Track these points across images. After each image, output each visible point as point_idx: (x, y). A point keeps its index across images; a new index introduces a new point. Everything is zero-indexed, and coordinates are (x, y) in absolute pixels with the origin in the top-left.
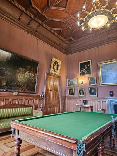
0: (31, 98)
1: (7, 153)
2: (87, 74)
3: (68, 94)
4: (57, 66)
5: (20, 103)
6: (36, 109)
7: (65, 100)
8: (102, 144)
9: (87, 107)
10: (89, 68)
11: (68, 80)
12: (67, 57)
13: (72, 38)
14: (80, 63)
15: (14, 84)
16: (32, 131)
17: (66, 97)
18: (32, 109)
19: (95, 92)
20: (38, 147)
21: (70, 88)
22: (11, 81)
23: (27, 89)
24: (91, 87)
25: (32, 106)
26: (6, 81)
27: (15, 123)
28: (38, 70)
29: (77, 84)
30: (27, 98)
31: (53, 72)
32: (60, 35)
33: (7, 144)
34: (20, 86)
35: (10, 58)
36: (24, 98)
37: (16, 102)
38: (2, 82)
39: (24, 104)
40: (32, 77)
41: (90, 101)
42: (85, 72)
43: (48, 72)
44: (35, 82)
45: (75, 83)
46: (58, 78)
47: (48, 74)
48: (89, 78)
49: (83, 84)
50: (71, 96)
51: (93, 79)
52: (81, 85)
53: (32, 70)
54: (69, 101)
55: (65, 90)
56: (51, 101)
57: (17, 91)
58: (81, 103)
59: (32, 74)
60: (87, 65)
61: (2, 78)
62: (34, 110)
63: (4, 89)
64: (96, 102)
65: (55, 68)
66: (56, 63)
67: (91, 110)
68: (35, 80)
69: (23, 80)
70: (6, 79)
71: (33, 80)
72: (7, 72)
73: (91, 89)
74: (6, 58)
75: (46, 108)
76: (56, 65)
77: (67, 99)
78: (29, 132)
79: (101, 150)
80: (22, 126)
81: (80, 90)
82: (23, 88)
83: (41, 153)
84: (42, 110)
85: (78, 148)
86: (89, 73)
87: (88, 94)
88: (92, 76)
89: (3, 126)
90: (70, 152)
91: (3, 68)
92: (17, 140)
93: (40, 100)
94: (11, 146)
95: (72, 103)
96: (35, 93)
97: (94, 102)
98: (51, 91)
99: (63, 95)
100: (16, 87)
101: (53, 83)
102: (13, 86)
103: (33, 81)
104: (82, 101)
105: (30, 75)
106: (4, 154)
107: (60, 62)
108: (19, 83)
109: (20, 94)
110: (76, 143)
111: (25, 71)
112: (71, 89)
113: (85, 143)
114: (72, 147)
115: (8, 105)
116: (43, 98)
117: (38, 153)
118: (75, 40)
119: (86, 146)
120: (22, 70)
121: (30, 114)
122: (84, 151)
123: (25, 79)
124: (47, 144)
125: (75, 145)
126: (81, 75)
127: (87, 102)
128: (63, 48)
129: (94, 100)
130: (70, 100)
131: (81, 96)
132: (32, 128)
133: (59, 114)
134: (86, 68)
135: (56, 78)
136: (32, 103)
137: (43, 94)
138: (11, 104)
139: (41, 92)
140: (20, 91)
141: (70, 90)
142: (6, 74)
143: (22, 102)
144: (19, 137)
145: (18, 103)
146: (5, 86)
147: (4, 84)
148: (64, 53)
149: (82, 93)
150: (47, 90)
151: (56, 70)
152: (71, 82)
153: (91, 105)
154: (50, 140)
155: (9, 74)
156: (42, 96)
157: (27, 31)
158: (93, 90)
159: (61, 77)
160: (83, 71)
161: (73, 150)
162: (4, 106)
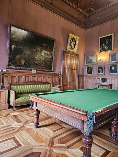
0: (49, 76)
1: (29, 121)
2: (108, 50)
3: (86, 72)
4: (74, 43)
5: (39, 81)
6: (54, 86)
7: (82, 78)
8: (116, 119)
9: (106, 85)
10: (110, 43)
11: (86, 58)
12: (85, 32)
13: (92, 9)
14: (100, 38)
15: (32, 63)
16: (47, 104)
17: (84, 75)
18: (51, 86)
19: (116, 69)
20: (55, 118)
21: (88, 66)
22: (29, 60)
23: (44, 68)
24: (111, 64)
25: (51, 84)
26: (24, 60)
27: (33, 97)
28: (54, 48)
29: (96, 61)
30: (45, 76)
31: (70, 50)
32: (77, 6)
33: (29, 114)
34: (37, 65)
35: (26, 36)
36: (42, 76)
37: (35, 79)
38: (21, 60)
39: (42, 81)
40: (49, 55)
41: (109, 79)
42: (106, 48)
43: (64, 50)
44: (51, 60)
45: (94, 60)
46: (75, 56)
47: (65, 52)
48: (110, 54)
49: (102, 61)
50: (89, 74)
51: (114, 55)
52: (101, 62)
53: (48, 48)
54: (86, 79)
55: (83, 68)
56: (68, 79)
57: (35, 69)
58: (100, 81)
59: (49, 53)
60: (109, 40)
61: (20, 57)
62: (52, 87)
63: (23, 67)
64: (116, 80)
65: (73, 46)
66: (73, 39)
67: (109, 88)
68: (52, 59)
69: (40, 59)
70: (24, 58)
71: (50, 58)
72: (25, 50)
73: (111, 67)
74: (22, 37)
75: (64, 86)
76: (73, 41)
77: (84, 77)
78: (44, 104)
79: (115, 124)
80: (38, 99)
81: (99, 68)
82: (41, 67)
83: (58, 123)
84: (60, 87)
85: (87, 119)
86: (110, 49)
87: (107, 72)
88: (113, 52)
89: (25, 100)
90: (81, 123)
91: (20, 47)
92: (36, 111)
93: (58, 78)
94: (32, 116)
95: (90, 81)
96: (53, 72)
97: (113, 80)
98: (68, 70)
99: (81, 74)
100: (34, 65)
101: (70, 62)
102: (31, 64)
103: (50, 60)
104: (101, 79)
105: (47, 53)
106: (26, 121)
107: (77, 39)
108: (36, 62)
109: (38, 72)
110: (86, 115)
111: (42, 49)
112: (90, 67)
113: (95, 116)
114: (83, 118)
115: (28, 82)
116: (60, 76)
117: (55, 123)
118: (95, 11)
119: (96, 118)
120: (38, 49)
121: (49, 90)
122: (94, 123)
123: (42, 57)
124: (60, 115)
125: (85, 116)
126: (101, 51)
127: (106, 80)
128: (81, 22)
129: (114, 78)
130: (88, 78)
131: (99, 74)
132: (47, 100)
133: (75, 90)
134: (107, 43)
135: (74, 56)
136: (50, 80)
137: (61, 72)
138: (31, 81)
139: (58, 70)
140: (38, 69)
141: (88, 68)
142: (23, 53)
143: (40, 79)
144: (37, 108)
145: (37, 80)
146: (24, 64)
147: (23, 62)
148: (82, 28)
149: (101, 71)
150: (64, 68)
151: (73, 48)
152: (90, 59)
153: (110, 83)
154: (63, 111)
155: (26, 52)
156: (60, 74)
157: (41, 5)
158: (113, 68)
159: (78, 55)
160: (103, 47)
161: (84, 121)
162: (25, 82)
